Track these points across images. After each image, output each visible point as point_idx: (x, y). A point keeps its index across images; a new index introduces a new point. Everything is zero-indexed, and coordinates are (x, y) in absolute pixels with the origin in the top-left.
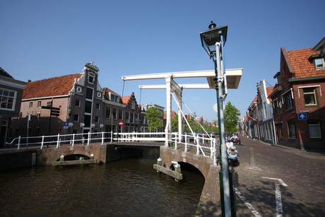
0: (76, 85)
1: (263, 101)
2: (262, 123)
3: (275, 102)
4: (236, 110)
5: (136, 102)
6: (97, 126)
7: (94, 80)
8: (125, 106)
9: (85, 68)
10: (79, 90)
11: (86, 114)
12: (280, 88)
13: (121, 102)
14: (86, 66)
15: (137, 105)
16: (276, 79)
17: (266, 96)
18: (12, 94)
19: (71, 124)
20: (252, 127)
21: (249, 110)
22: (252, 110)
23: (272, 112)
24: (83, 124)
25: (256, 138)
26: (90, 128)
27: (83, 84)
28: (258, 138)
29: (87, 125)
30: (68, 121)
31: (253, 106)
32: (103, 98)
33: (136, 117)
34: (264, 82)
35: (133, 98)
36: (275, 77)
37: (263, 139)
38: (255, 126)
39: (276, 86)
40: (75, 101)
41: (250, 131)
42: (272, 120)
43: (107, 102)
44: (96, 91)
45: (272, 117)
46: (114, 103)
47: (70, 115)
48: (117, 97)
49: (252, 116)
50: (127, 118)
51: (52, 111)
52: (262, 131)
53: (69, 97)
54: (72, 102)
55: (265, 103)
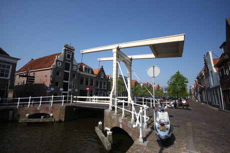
0: (57, 61)
1: (210, 71)
2: (209, 90)
3: (222, 70)
4: (184, 78)
5: (104, 73)
6: (74, 91)
7: (71, 57)
8: (95, 76)
9: (64, 48)
10: (59, 64)
11: (64, 81)
12: (227, 57)
13: (93, 73)
14: (65, 47)
15: (105, 75)
16: (223, 49)
17: (213, 65)
18: (9, 67)
19: (52, 89)
20: (201, 93)
21: (198, 78)
22: (200, 79)
23: (219, 79)
24: (62, 89)
25: (204, 102)
26: (68, 92)
27: (62, 60)
28: (206, 103)
29: (65, 89)
30: (51, 86)
31: (201, 75)
32: (78, 70)
33: (105, 84)
34: (210, 53)
35: (102, 70)
36: (221, 48)
37: (210, 104)
38: (203, 93)
39: (223, 55)
40: (56, 72)
41: (199, 96)
42: (219, 87)
43: (81, 73)
44: (73, 65)
45: (219, 84)
46: (87, 74)
47: (52, 82)
48: (89, 69)
49: (200, 84)
50: (97, 85)
51: (27, 79)
52: (209, 97)
53: (51, 69)
54: (53, 73)
55: (212, 72)
